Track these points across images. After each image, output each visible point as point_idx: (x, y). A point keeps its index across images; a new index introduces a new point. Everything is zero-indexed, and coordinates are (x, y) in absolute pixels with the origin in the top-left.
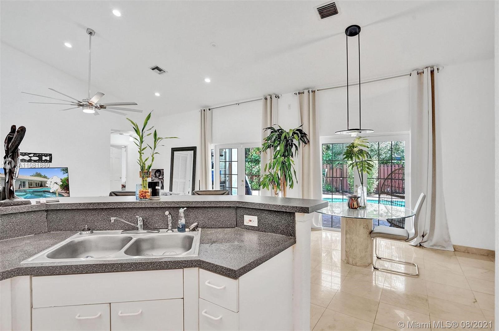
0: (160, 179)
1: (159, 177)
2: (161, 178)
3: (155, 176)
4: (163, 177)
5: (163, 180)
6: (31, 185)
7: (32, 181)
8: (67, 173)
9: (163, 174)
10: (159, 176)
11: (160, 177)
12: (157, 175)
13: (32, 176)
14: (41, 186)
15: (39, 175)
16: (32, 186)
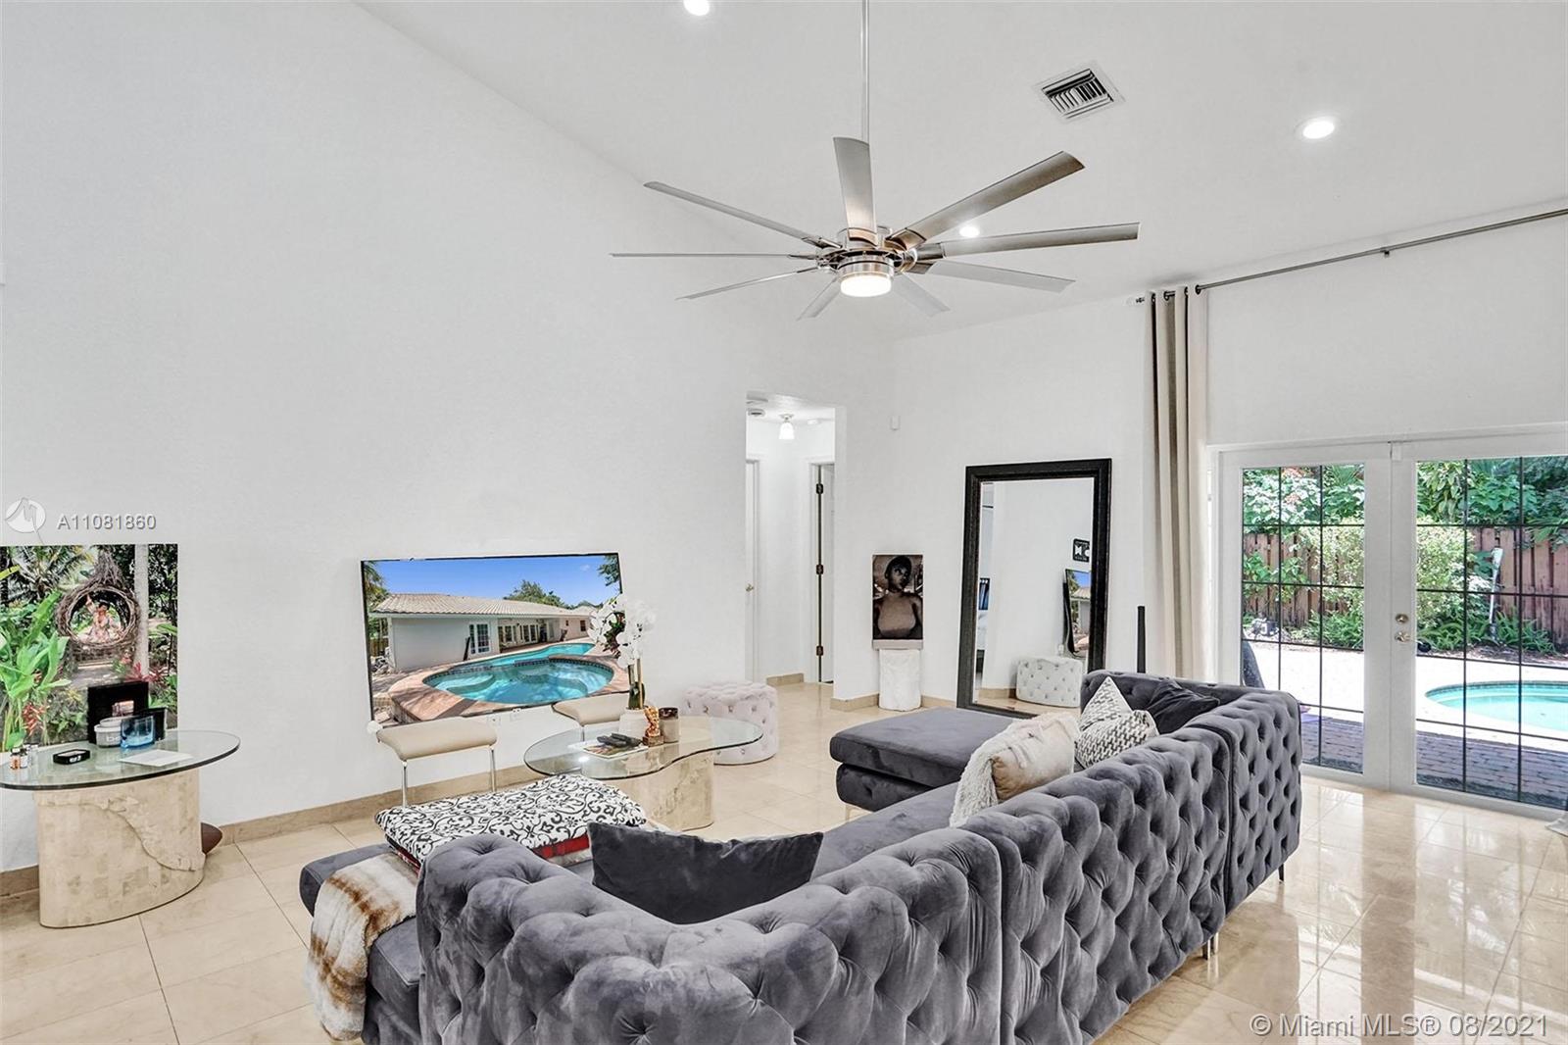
0: (909, 595)
1: (904, 587)
2: (912, 591)
3: (886, 581)
4: (921, 590)
5: (921, 600)
6: (509, 639)
7: (510, 619)
8: (618, 582)
9: (921, 577)
10: (905, 583)
11: (909, 589)
12: (897, 578)
13: (512, 598)
14: (543, 639)
15: (532, 593)
16: (513, 643)
